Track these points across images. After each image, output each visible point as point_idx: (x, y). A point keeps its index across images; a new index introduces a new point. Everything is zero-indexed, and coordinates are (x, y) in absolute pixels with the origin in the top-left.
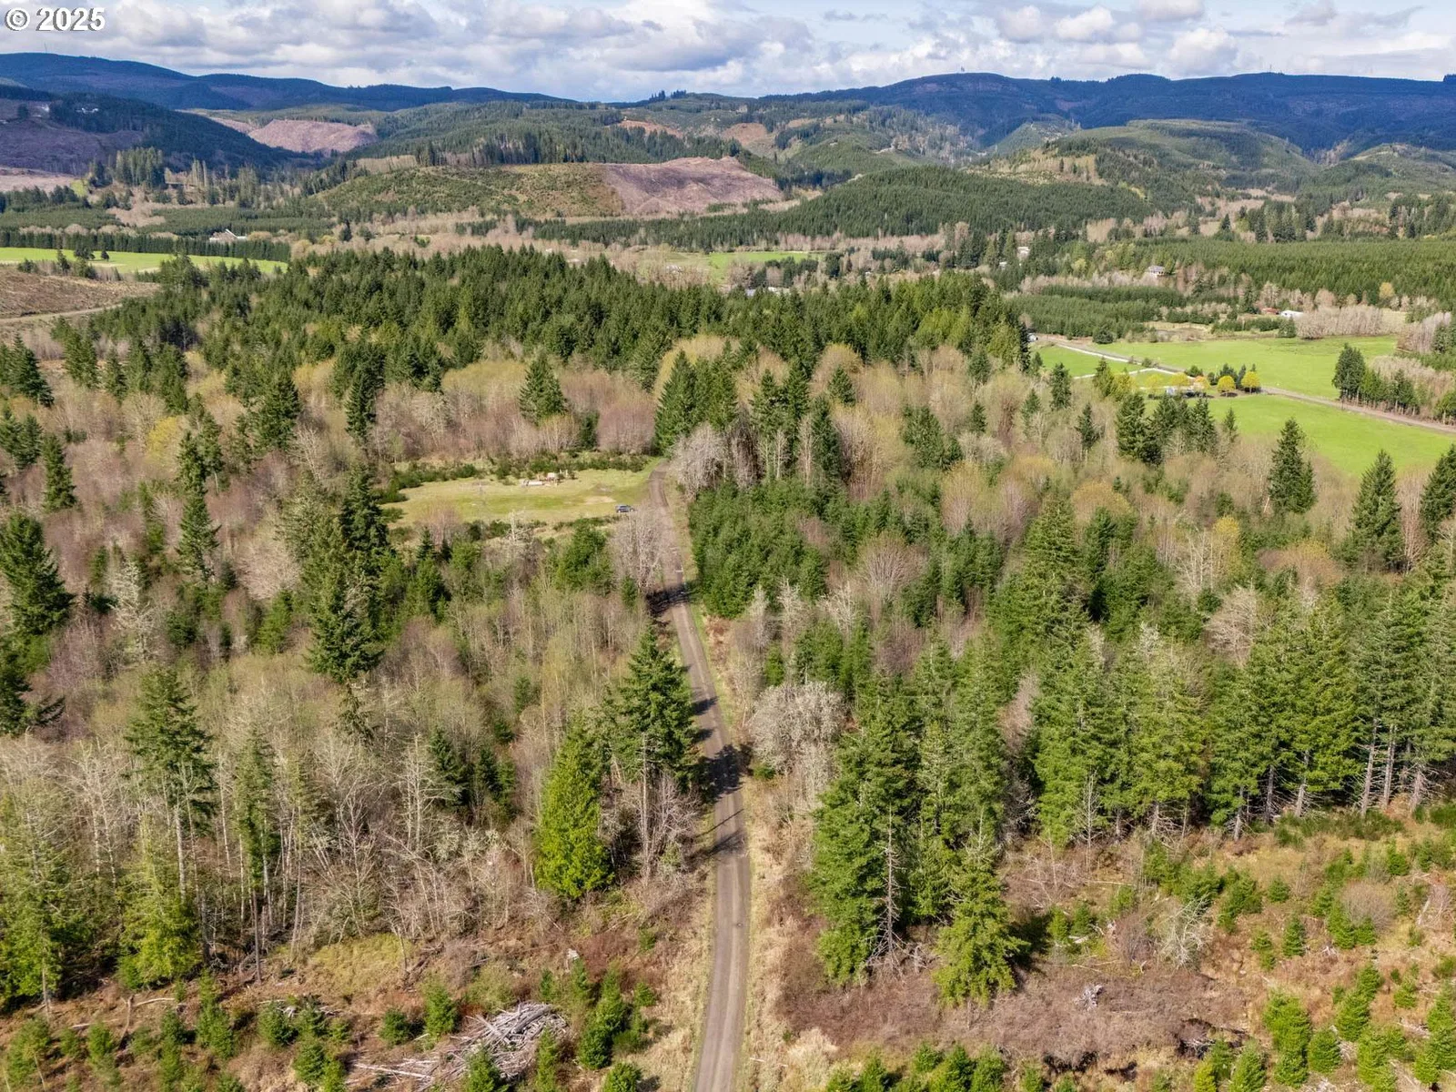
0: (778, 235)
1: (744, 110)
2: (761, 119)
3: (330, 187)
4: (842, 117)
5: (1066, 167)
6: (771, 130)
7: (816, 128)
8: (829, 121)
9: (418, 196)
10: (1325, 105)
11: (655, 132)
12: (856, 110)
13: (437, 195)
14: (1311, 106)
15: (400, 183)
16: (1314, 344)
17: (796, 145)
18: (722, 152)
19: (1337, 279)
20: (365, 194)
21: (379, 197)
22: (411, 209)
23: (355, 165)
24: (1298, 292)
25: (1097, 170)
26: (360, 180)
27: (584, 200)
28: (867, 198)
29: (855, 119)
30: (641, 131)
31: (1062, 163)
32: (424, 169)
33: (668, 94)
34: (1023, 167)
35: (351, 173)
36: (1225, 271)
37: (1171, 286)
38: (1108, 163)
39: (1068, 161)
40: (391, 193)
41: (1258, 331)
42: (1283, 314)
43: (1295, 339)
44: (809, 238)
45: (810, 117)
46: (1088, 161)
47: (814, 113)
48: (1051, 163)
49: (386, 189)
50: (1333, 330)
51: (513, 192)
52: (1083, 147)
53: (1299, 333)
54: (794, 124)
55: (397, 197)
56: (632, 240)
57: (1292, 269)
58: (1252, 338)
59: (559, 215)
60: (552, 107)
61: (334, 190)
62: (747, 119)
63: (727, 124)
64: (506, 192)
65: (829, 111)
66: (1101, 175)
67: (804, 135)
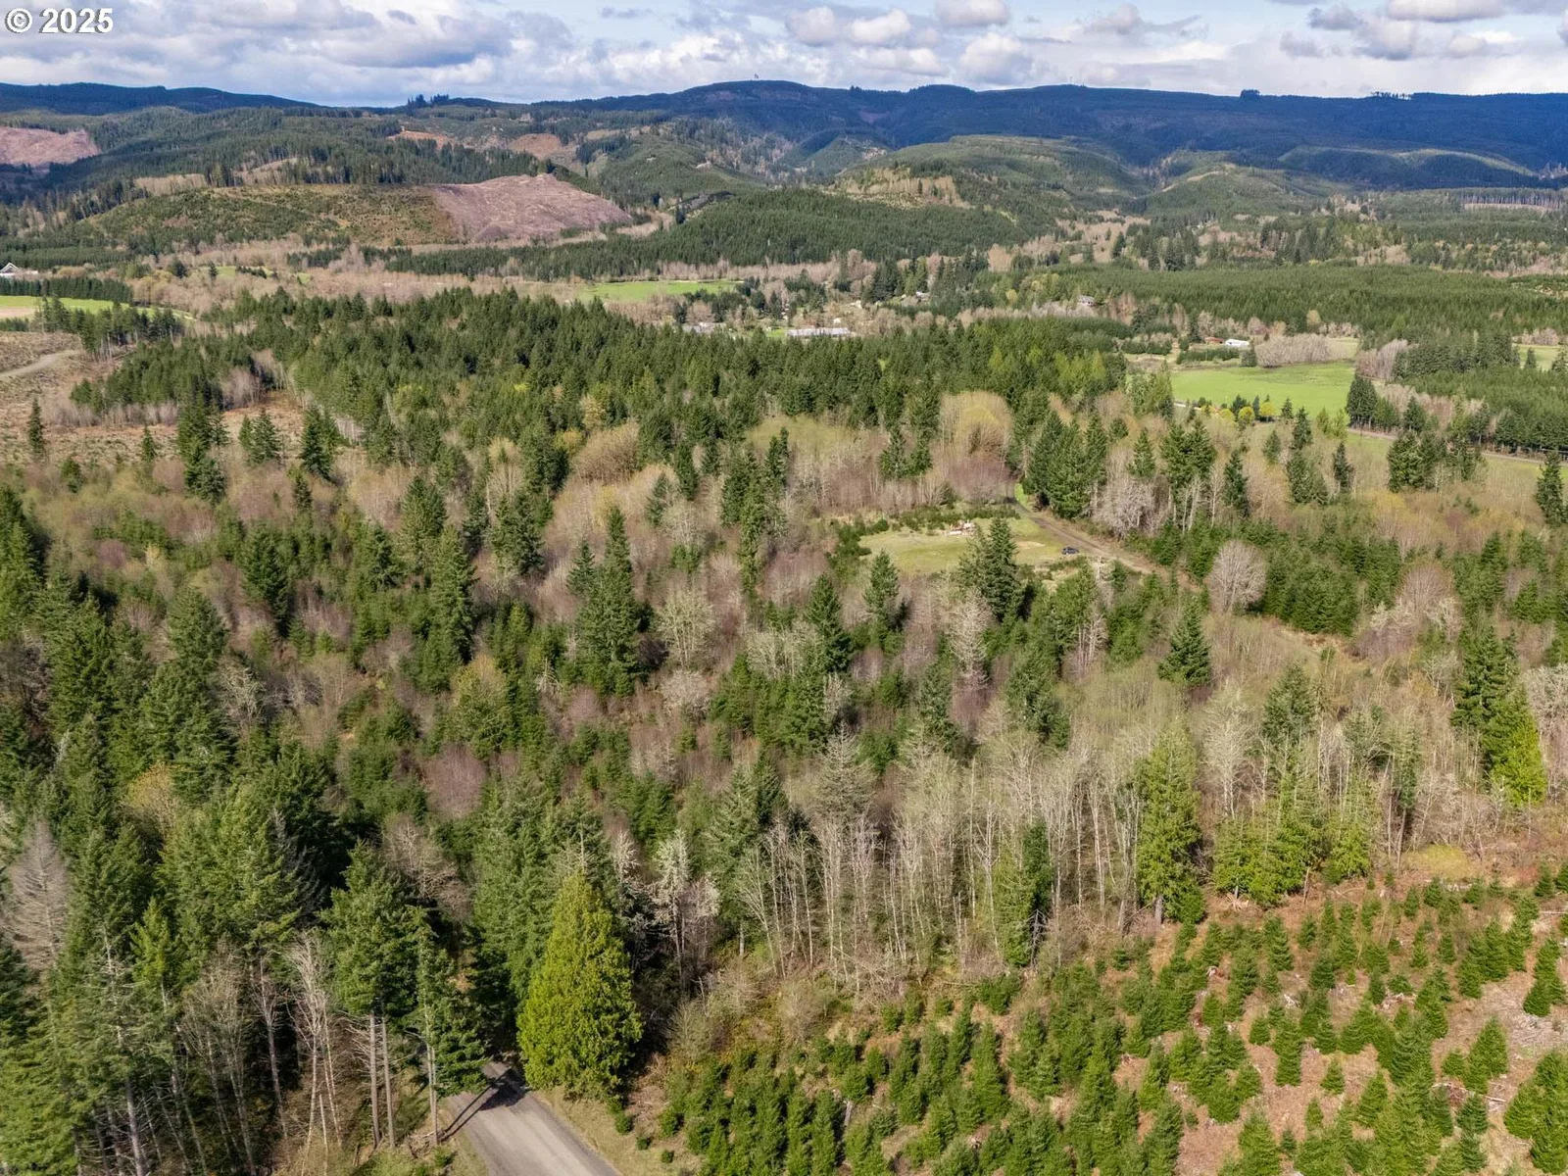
0: (659, 263)
1: (527, 118)
2: (553, 129)
3: (103, 210)
4: (646, 129)
5: (925, 189)
6: (565, 142)
7: (622, 140)
8: (634, 133)
9: (219, 221)
10: (1132, 120)
11: (449, 145)
12: (658, 120)
13: (242, 220)
14: (1119, 122)
15: (194, 206)
16: (1277, 373)
17: (602, 160)
18: (536, 168)
19: (1265, 306)
20: (151, 219)
21: (169, 222)
22: (219, 236)
23: (132, 185)
24: (1231, 320)
25: (958, 192)
26: (139, 203)
27: (417, 225)
28: (745, 223)
29: (661, 131)
30: (432, 144)
31: (921, 185)
32: (216, 190)
33: (427, 99)
34: (875, 188)
35: (128, 194)
36: (1157, 301)
37: (1105, 315)
38: (966, 186)
39: (927, 183)
40: (183, 218)
41: (1221, 361)
42: (1227, 343)
43: (1258, 368)
44: (692, 267)
45: (611, 128)
46: (945, 183)
47: (614, 123)
48: (909, 185)
49: (176, 212)
50: (1288, 358)
51: (331, 216)
52: (938, 168)
53: (1260, 362)
54: (593, 136)
55: (191, 222)
56: (502, 271)
57: (1220, 299)
58: (1218, 368)
59: (398, 242)
60: (311, 115)
61: (110, 214)
62: (537, 129)
63: (512, 134)
64: (322, 216)
65: (627, 122)
66: (963, 197)
67: (610, 148)
